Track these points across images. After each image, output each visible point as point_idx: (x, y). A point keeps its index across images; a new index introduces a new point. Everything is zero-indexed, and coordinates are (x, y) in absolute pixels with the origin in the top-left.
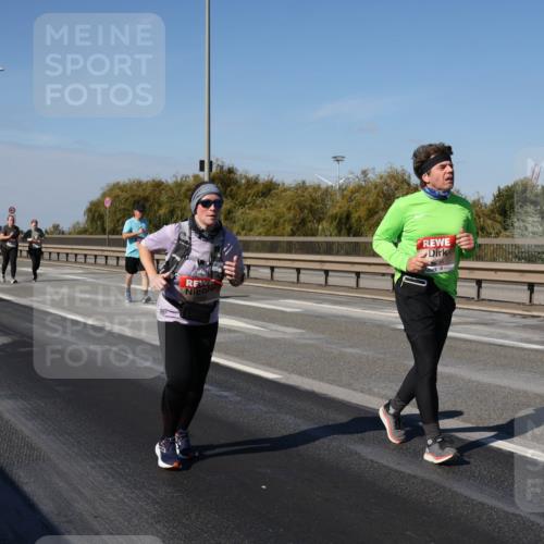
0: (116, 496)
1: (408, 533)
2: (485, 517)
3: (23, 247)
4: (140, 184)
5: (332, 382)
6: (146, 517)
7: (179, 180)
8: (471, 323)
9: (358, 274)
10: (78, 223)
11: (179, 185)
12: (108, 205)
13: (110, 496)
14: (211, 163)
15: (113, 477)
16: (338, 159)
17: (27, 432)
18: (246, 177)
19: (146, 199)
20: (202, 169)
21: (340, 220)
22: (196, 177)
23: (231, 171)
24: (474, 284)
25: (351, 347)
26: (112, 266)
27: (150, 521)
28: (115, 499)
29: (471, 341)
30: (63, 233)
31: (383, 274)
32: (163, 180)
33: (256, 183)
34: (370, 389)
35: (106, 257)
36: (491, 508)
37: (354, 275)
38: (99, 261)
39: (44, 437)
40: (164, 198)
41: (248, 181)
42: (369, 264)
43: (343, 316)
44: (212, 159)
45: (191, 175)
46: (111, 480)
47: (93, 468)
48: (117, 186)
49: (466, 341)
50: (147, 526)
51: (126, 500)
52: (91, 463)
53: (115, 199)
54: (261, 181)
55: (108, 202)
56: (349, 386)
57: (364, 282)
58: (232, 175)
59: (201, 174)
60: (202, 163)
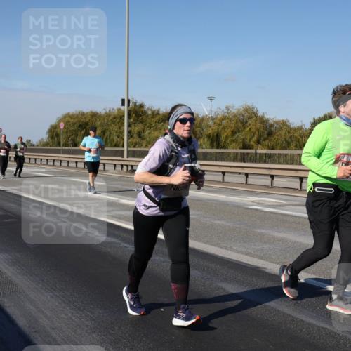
0: (66, 315)
1: (255, 340)
2: (304, 330)
3: (12, 155)
4: (83, 114)
5: (207, 242)
6: (86, 329)
7: (108, 111)
8: (296, 205)
9: (223, 173)
10: (42, 139)
11: (108, 115)
12: (62, 127)
13: (63, 316)
14: (129, 101)
15: (65, 303)
16: (211, 99)
17: (9, 274)
18: (151, 110)
19: (87, 124)
20: (123, 104)
21: (213, 138)
22: (119, 109)
23: (141, 106)
24: (298, 180)
25: (219, 220)
26: (64, 167)
27: (89, 331)
28: (66, 317)
29: (296, 217)
30: (33, 145)
31: (240, 173)
32: (98, 112)
33: (158, 114)
34: (231, 247)
35: (61, 161)
36: (309, 324)
37: (221, 174)
38: (56, 163)
39: (20, 277)
40: (98, 123)
41: (153, 112)
42: (231, 167)
43: (214, 200)
44: (130, 98)
45: (115, 108)
46: (63, 305)
47: (52, 297)
48: (68, 115)
49: (292, 216)
50: (87, 335)
51: (74, 318)
52: (51, 294)
53: (67, 123)
54: (161, 113)
55: (62, 125)
56: (217, 245)
57: (227, 178)
58: (142, 109)
59: (122, 108)
60: (123, 100)
